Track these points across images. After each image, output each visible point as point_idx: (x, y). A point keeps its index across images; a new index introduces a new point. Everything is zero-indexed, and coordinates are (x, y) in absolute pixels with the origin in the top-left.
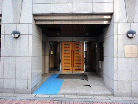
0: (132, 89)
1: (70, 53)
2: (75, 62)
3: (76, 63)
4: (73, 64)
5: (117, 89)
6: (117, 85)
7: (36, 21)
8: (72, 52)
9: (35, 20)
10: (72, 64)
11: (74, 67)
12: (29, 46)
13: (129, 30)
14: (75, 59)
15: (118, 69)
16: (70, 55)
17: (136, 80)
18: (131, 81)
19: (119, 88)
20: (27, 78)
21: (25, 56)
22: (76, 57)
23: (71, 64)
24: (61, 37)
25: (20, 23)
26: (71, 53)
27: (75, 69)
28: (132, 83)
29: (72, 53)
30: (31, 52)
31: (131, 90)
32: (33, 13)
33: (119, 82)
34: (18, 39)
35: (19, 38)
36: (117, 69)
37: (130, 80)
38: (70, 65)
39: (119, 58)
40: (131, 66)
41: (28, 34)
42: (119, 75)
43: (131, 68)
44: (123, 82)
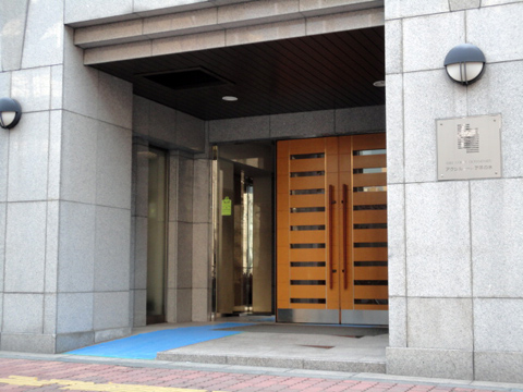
0: (477, 339)
1: (326, 205)
2: (354, 255)
3: (357, 264)
4: (345, 271)
5: (404, 338)
6: (404, 319)
7: (84, 50)
8: (336, 199)
9: (77, 46)
10: (336, 267)
11: (346, 287)
12: (52, 157)
13: (460, 43)
14: (352, 240)
15: (405, 240)
16: (326, 213)
17: (495, 293)
18: (472, 298)
19: (413, 332)
20: (41, 290)
21: (38, 198)
22: (356, 227)
23: (333, 271)
24: (273, 117)
25: (24, 66)
26: (332, 202)
27: (357, 301)
28: (478, 310)
29: (336, 206)
30: (58, 179)
31: (469, 343)
32: (69, 21)
33: (412, 303)
34: (15, 134)
35: (17, 127)
36: (402, 238)
37: (465, 295)
38: (324, 273)
39: (410, 188)
40: (470, 223)
41: (47, 108)
42: (410, 269)
43: (470, 230)
44: (433, 302)
